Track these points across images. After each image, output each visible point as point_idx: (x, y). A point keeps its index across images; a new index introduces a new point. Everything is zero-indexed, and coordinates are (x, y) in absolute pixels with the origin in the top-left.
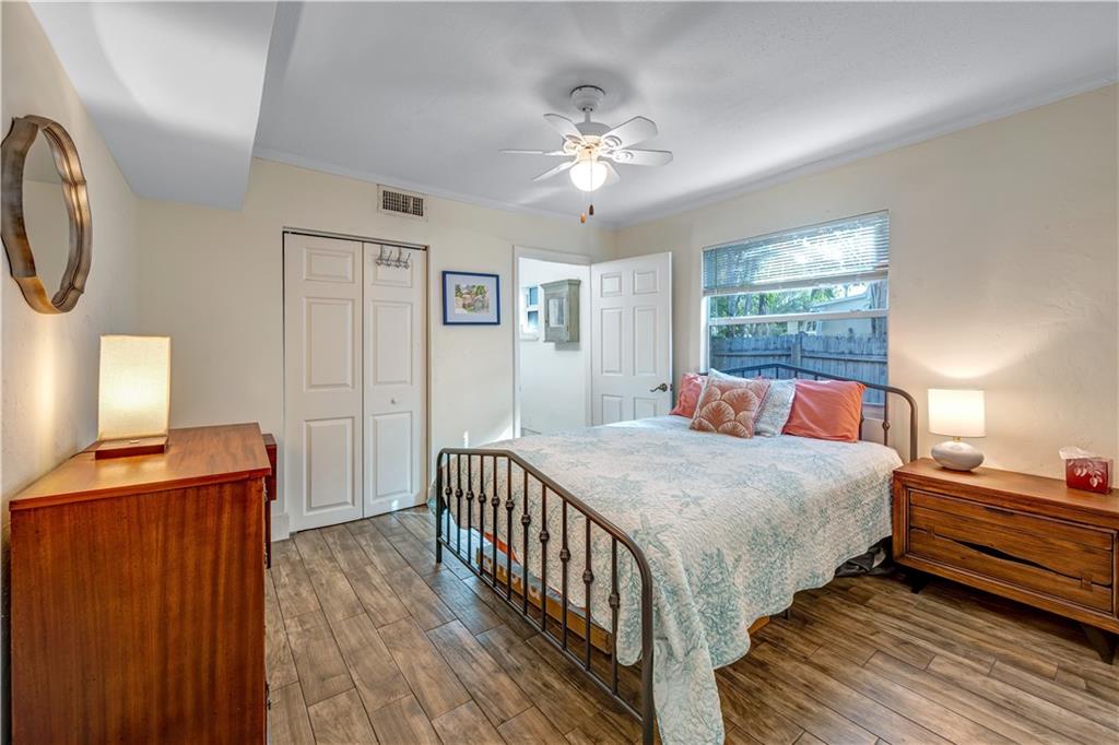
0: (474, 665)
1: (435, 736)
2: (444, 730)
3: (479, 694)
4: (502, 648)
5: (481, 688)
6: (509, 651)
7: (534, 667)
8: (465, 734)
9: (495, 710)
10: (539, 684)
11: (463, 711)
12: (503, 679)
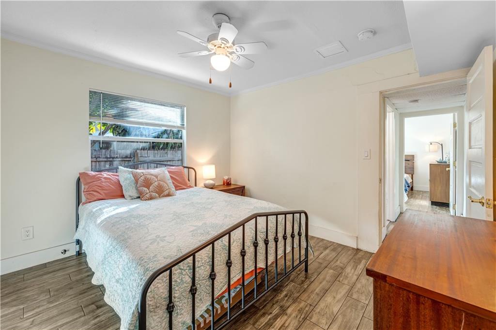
0: (286, 325)
1: (331, 325)
2: (327, 323)
3: (302, 317)
4: (269, 317)
5: (299, 317)
6: (271, 313)
7: (277, 302)
8: (323, 315)
9: (307, 309)
10: (286, 298)
11: (314, 320)
12: (289, 311)
